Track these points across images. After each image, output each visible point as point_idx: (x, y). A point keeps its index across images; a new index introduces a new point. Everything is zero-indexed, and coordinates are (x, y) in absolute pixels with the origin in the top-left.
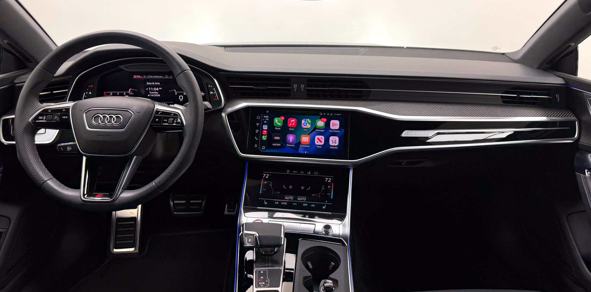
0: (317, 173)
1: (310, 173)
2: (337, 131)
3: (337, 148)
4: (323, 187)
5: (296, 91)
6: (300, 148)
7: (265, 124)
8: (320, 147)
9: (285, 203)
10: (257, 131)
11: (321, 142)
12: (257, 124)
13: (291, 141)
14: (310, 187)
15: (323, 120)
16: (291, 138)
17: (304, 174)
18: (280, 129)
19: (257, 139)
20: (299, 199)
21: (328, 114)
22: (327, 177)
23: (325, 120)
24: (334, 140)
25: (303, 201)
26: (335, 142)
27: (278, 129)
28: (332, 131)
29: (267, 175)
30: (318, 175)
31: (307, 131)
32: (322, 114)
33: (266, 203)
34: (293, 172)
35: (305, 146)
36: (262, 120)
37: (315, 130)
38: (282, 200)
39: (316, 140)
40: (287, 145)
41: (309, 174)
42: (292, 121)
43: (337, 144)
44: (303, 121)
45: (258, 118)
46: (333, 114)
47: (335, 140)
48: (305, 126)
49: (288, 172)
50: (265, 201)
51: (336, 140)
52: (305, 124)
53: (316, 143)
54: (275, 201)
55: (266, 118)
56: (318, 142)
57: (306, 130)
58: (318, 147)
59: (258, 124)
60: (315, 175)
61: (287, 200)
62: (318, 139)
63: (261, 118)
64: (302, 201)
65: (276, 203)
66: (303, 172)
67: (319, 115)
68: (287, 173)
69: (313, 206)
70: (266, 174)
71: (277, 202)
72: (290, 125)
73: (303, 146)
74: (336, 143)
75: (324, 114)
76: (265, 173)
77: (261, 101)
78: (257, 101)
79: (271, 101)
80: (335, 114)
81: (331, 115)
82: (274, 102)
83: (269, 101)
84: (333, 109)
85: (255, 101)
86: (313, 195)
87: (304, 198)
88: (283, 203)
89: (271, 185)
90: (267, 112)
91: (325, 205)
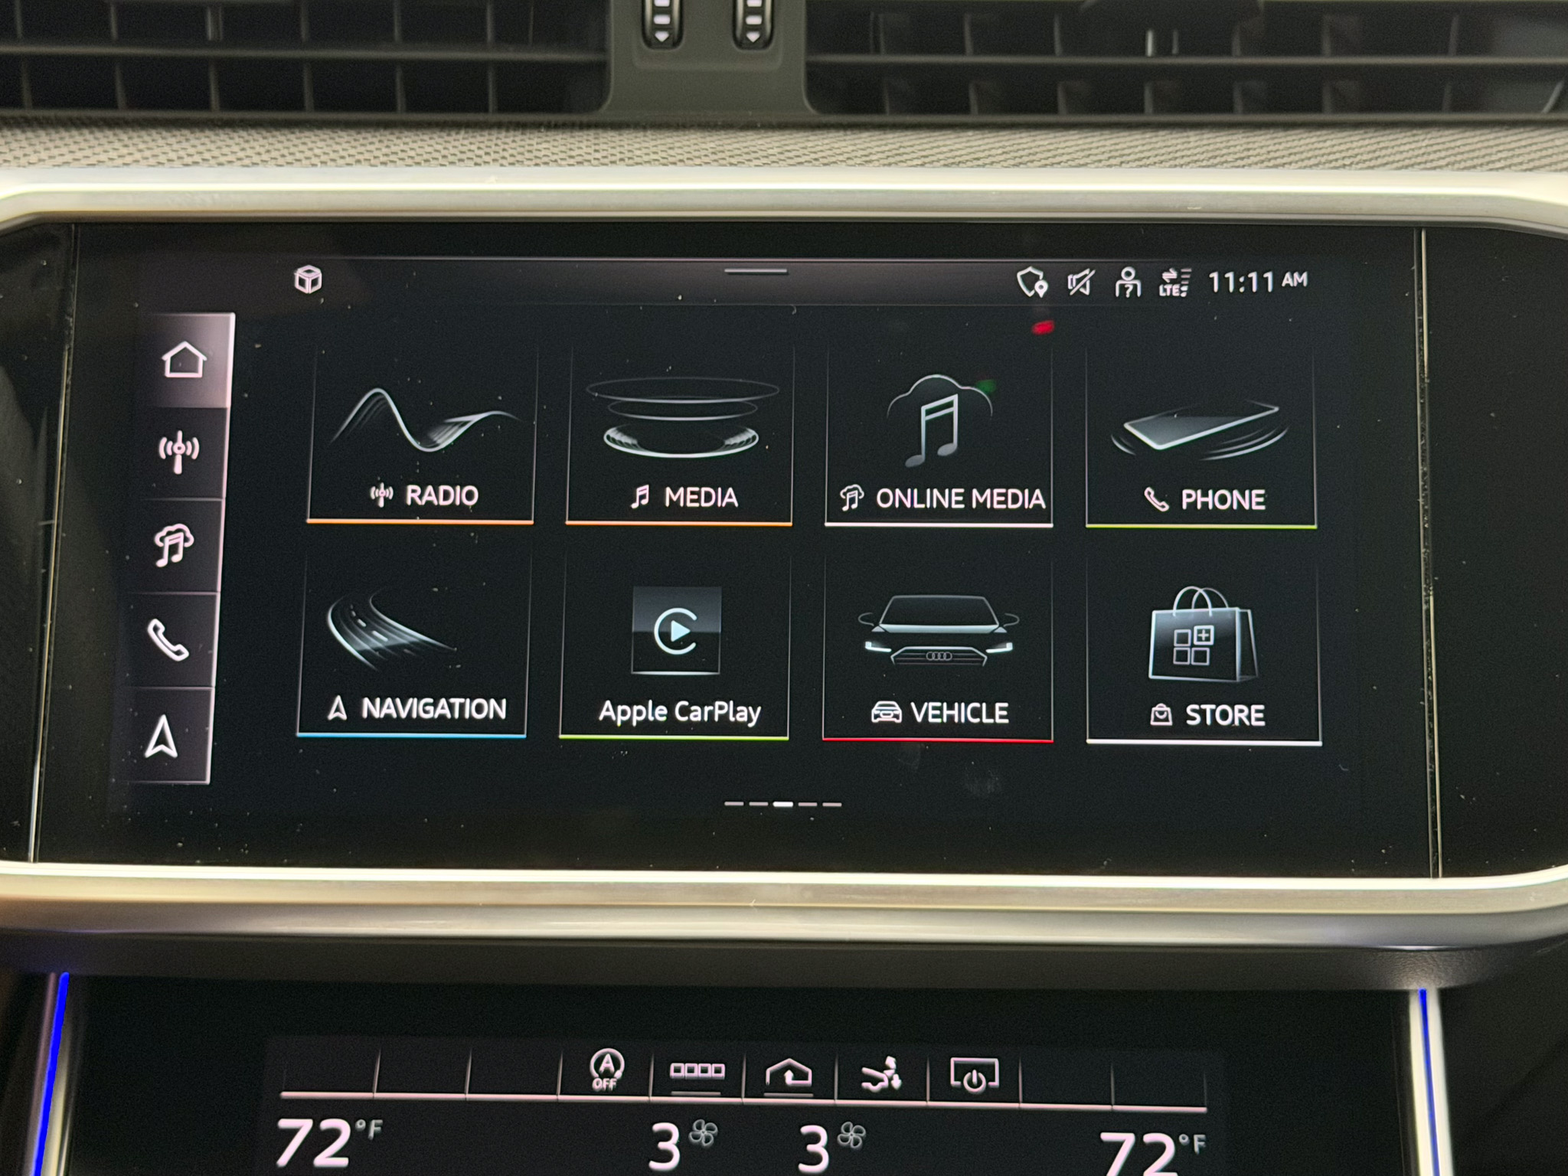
0: (988, 1071)
1: (897, 1071)
10: (174, 541)
12: (164, 447)
17: (817, 1091)
19: (176, 652)
21: (1129, 280)
22: (1120, 1123)
29: (335, 1134)
30: (1004, 1093)
32: (1042, 288)
34: (681, 1070)
41: (888, 1093)
45: (184, 362)
46: (1199, 284)
49: (607, 1075)
60: (960, 1094)
63: (215, 366)
66: (799, 1075)
68: (599, 1084)
70: (316, 1111)
76: (298, 1110)
77: (212, 147)
78: (157, 151)
79: (352, 151)
80: (1224, 282)
81: (1172, 286)
82: (386, 155)
83: (317, 151)
84: (1189, 208)
85: (130, 154)
90: (302, 282)
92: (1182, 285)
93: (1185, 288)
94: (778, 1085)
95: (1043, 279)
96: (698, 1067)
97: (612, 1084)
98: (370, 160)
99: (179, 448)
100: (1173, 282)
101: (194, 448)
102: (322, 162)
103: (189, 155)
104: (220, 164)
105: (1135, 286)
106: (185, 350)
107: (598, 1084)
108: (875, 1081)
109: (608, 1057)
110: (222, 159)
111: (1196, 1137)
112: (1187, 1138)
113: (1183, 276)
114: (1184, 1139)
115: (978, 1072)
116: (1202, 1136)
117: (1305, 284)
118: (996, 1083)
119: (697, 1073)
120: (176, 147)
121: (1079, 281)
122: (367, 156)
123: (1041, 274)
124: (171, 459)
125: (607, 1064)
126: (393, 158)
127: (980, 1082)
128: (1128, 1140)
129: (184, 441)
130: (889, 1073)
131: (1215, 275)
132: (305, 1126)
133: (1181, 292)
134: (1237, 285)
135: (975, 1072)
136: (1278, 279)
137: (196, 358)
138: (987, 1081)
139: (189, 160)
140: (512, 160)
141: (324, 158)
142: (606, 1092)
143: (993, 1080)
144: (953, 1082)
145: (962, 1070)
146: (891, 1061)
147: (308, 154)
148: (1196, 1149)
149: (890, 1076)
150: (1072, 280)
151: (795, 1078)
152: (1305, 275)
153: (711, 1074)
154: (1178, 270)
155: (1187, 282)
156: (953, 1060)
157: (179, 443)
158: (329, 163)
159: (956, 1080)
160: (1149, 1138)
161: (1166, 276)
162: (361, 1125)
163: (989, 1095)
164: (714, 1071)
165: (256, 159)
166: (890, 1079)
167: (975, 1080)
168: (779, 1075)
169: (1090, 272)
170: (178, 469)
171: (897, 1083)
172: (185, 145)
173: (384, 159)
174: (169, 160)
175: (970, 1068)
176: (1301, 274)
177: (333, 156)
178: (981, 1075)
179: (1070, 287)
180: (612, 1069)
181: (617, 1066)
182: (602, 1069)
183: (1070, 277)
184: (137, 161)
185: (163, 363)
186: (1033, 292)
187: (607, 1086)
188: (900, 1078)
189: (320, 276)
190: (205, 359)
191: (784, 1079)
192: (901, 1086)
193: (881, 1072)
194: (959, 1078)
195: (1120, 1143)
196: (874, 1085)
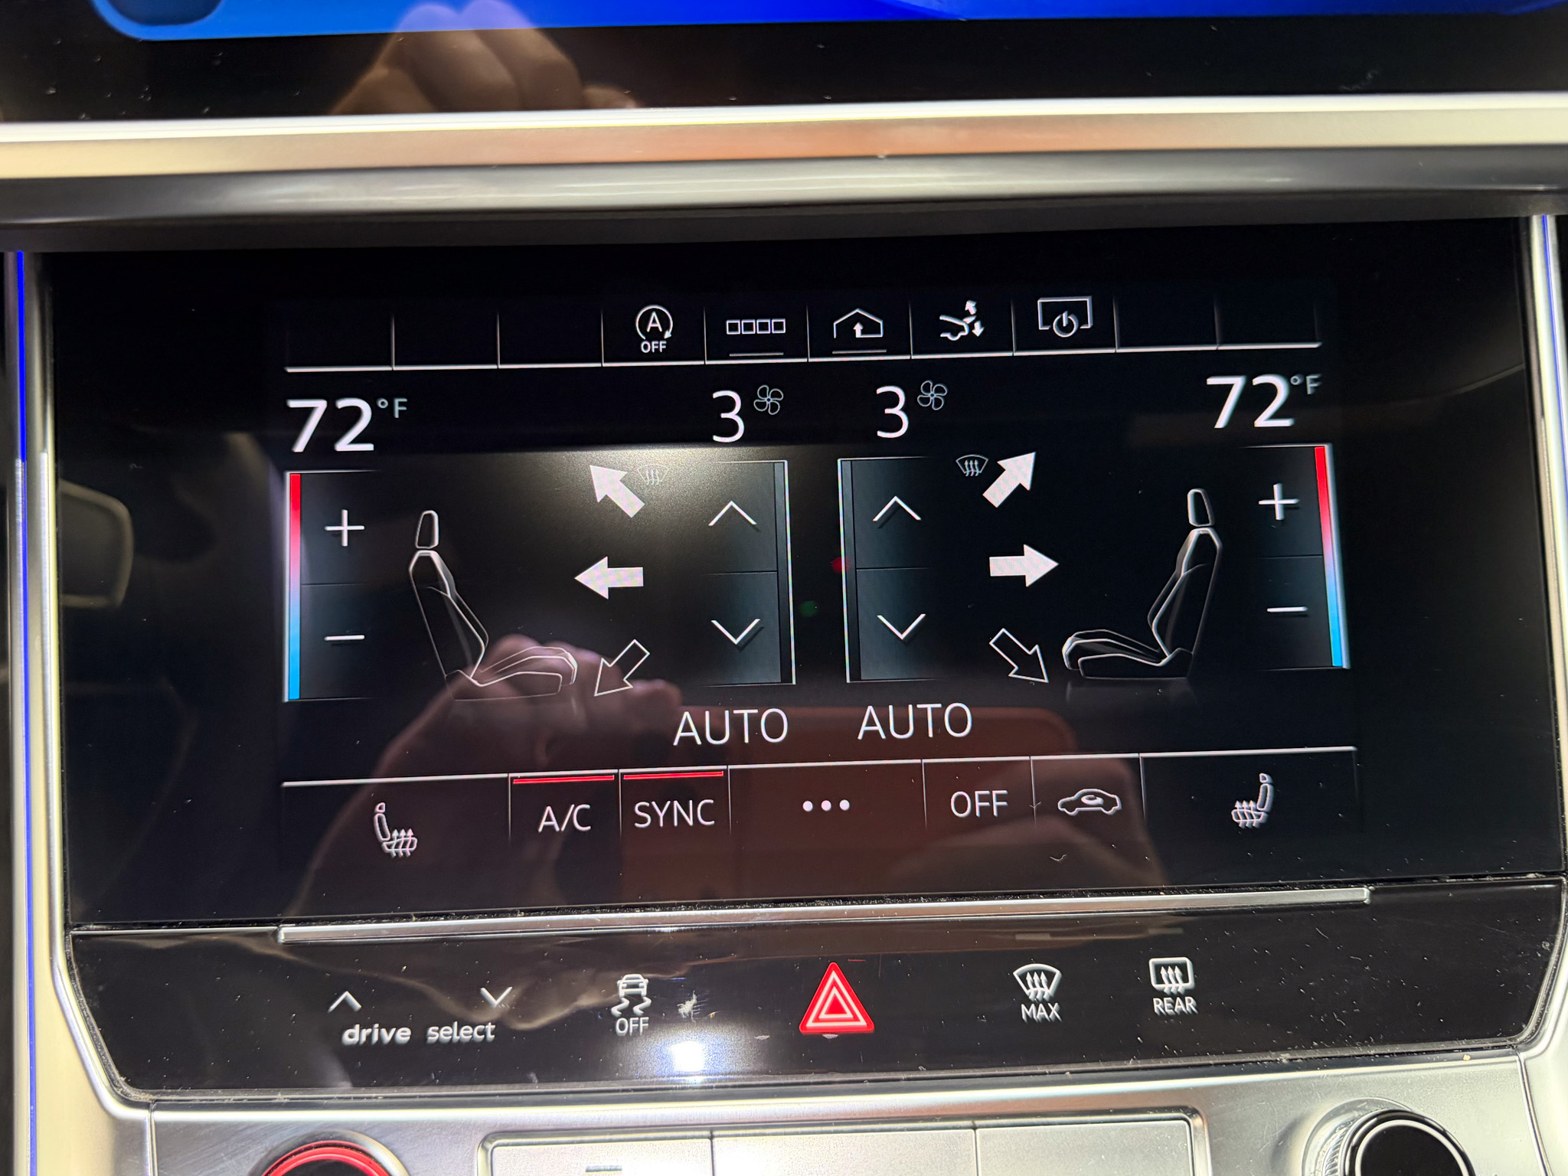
0: (1078, 310)
1: (979, 316)
4: (1202, 519)
9: (691, 815)
17: (892, 343)
20: (870, 724)
22: (1229, 364)
25: (943, 744)
29: (355, 414)
33: (400, 842)
34: (738, 327)
38: (629, 772)
41: (970, 343)
49: (657, 335)
50: (380, 810)
54: (535, 798)
60: (1050, 341)
61: (708, 755)
64: (919, 745)
65: (548, 819)
66: (870, 327)
69: (1092, 802)
70: (329, 388)
71: (574, 811)
76: (311, 387)
86: (1066, 648)
87: (945, 706)
88: (655, 817)
89: (435, 557)
91: (1265, 779)
96: (756, 323)
97: (662, 346)
107: (646, 347)
108: (955, 329)
109: (654, 314)
111: (1310, 378)
112: (1300, 380)
114: (1297, 380)
115: (1069, 315)
116: (1317, 376)
118: (1089, 327)
119: (756, 330)
125: (654, 323)
127: (1070, 323)
128: (1237, 383)
130: (969, 320)
132: (321, 406)
135: (1065, 314)
138: (1080, 324)
142: (655, 356)
143: (1086, 323)
144: (1041, 327)
145: (1051, 312)
146: (970, 306)
148: (1311, 391)
149: (971, 322)
151: (863, 332)
153: (771, 330)
156: (1039, 301)
159: (1045, 324)
160: (1258, 380)
163: (1080, 340)
164: (774, 326)
166: (971, 326)
167: (1065, 323)
168: (847, 327)
171: (978, 330)
175: (1060, 308)
180: (660, 329)
181: (666, 326)
182: (648, 329)
187: (656, 350)
188: (982, 325)
191: (853, 332)
192: (983, 334)
193: (961, 318)
194: (1047, 321)
195: (1228, 388)
196: (954, 334)
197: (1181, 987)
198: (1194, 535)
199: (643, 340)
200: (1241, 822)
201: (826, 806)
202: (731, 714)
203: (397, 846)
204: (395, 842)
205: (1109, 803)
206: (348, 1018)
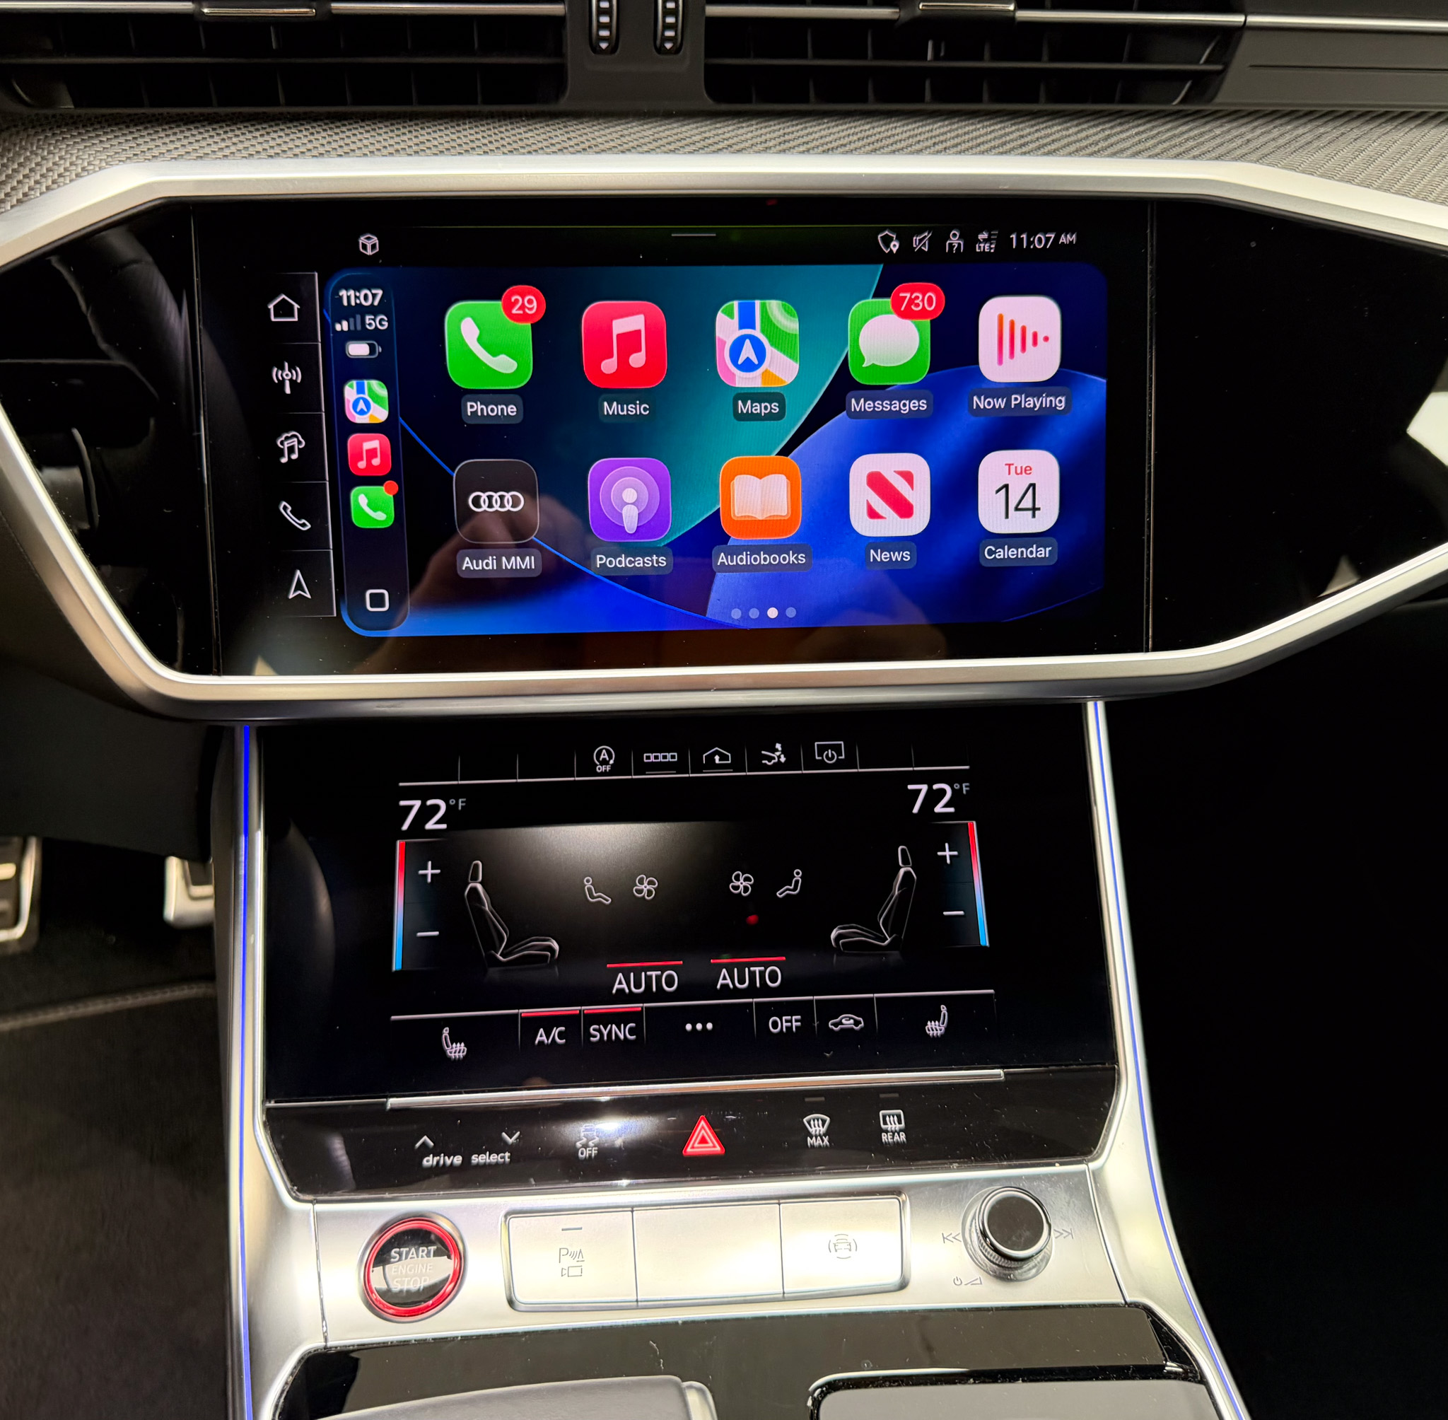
0: (837, 749)
1: (783, 752)
2: (1046, 401)
3: (1044, 553)
4: (906, 862)
5: (613, 49)
6: (720, 578)
7: (360, 370)
8: (896, 556)
9: (622, 1032)
10: (291, 444)
11: (904, 509)
12: (277, 375)
13: (630, 519)
14: (798, 875)
15: (911, 301)
16: (630, 495)
17: (736, 766)
18: (511, 410)
19: (302, 524)
20: (724, 979)
21: (955, 240)
22: (919, 778)
23: (928, 298)
24: (1018, 487)
25: (765, 990)
26: (1027, 503)
27: (495, 410)
28: (1001, 403)
29: (437, 808)
30: (849, 763)
31: (770, 417)
32: (895, 246)
33: (457, 1051)
34: (650, 757)
35: (763, 559)
36: (326, 327)
37: (841, 406)
38: (587, 1009)
39: (860, 496)
40: (600, 560)
41: (778, 766)
42: (621, 326)
43: (1048, 517)
44: (727, 326)
45: (284, 309)
46: (1003, 242)
47: (1026, 480)
48: (748, 366)
49: (604, 762)
50: (446, 1032)
51: (1033, 486)
52: (748, 352)
53: (861, 524)
54: (533, 1025)
55: (361, 310)
56: (873, 514)
57: (758, 408)
58: (883, 556)
59: (287, 376)
60: (822, 765)
61: (632, 998)
62: (877, 482)
63: (307, 313)
64: (751, 991)
65: (541, 1037)
66: (723, 757)
67: (870, 254)
69: (847, 1021)
70: (423, 794)
71: (555, 1032)
72: (609, 366)
73: (744, 559)
74: (1034, 509)
75: (921, 242)
76: (412, 794)
77: (287, 139)
78: (247, 144)
79: (392, 142)
80: (1020, 241)
81: (985, 246)
82: (417, 144)
83: (365, 142)
84: (1000, 187)
85: (227, 147)
86: (833, 935)
87: (766, 969)
88: (602, 1035)
89: (480, 887)
90: (365, 247)
91: (944, 1009)
92: (991, 244)
93: (993, 246)
94: (711, 765)
95: (896, 238)
96: (660, 755)
97: (608, 768)
98: (405, 149)
99: (287, 375)
100: (985, 241)
101: (298, 375)
102: (370, 152)
103: (272, 147)
104: (295, 155)
105: (959, 244)
106: (284, 299)
107: (599, 769)
108: (770, 759)
109: (604, 751)
110: (297, 151)
111: (964, 785)
112: (959, 786)
113: (992, 237)
114: (957, 786)
115: (832, 750)
116: (968, 784)
117: (1074, 243)
118: (843, 757)
119: (661, 759)
120: (260, 140)
121: (921, 241)
122: (403, 145)
123: (895, 236)
124: (282, 382)
125: (604, 756)
126: (422, 147)
127: (833, 757)
128: (924, 788)
129: (290, 370)
130: (778, 753)
131: (1014, 236)
132: (417, 804)
133: (991, 248)
134: (1029, 243)
135: (830, 751)
136: (1057, 238)
137: (292, 306)
138: (838, 756)
139: (272, 152)
140: (509, 148)
141: (372, 148)
142: (604, 773)
143: (842, 756)
144: (817, 758)
145: (822, 749)
146: (778, 746)
147: (359, 144)
148: (964, 792)
149: (779, 756)
150: (916, 240)
151: (720, 760)
152: (1074, 236)
153: (669, 759)
154: (989, 232)
155: (995, 241)
156: (816, 743)
157: (287, 371)
158: (376, 153)
159: (818, 756)
160: (936, 787)
161: (981, 237)
162: (452, 802)
163: (839, 764)
164: (671, 757)
165: (322, 150)
166: (779, 757)
167: (830, 756)
168: (711, 758)
169: (928, 234)
170: (288, 391)
171: (783, 759)
172: (266, 138)
173: (415, 148)
174: (258, 152)
175: (827, 747)
176: (1071, 237)
177: (378, 146)
178: (833, 752)
179: (914, 246)
180: (606, 757)
181: (610, 757)
182: (601, 759)
183: (914, 238)
184: (233, 153)
185: (269, 310)
186: (889, 250)
187: (605, 770)
188: (785, 757)
189: (377, 241)
190: (299, 307)
191: (714, 760)
192: (786, 761)
193: (773, 753)
194: (820, 754)
195: (919, 791)
196: (770, 761)
197: (898, 1127)
198: (902, 871)
199: (597, 765)
200: (931, 1033)
201: (699, 1026)
202: (646, 974)
203: (455, 1053)
204: (454, 1050)
205: (857, 1023)
206: (425, 1151)
